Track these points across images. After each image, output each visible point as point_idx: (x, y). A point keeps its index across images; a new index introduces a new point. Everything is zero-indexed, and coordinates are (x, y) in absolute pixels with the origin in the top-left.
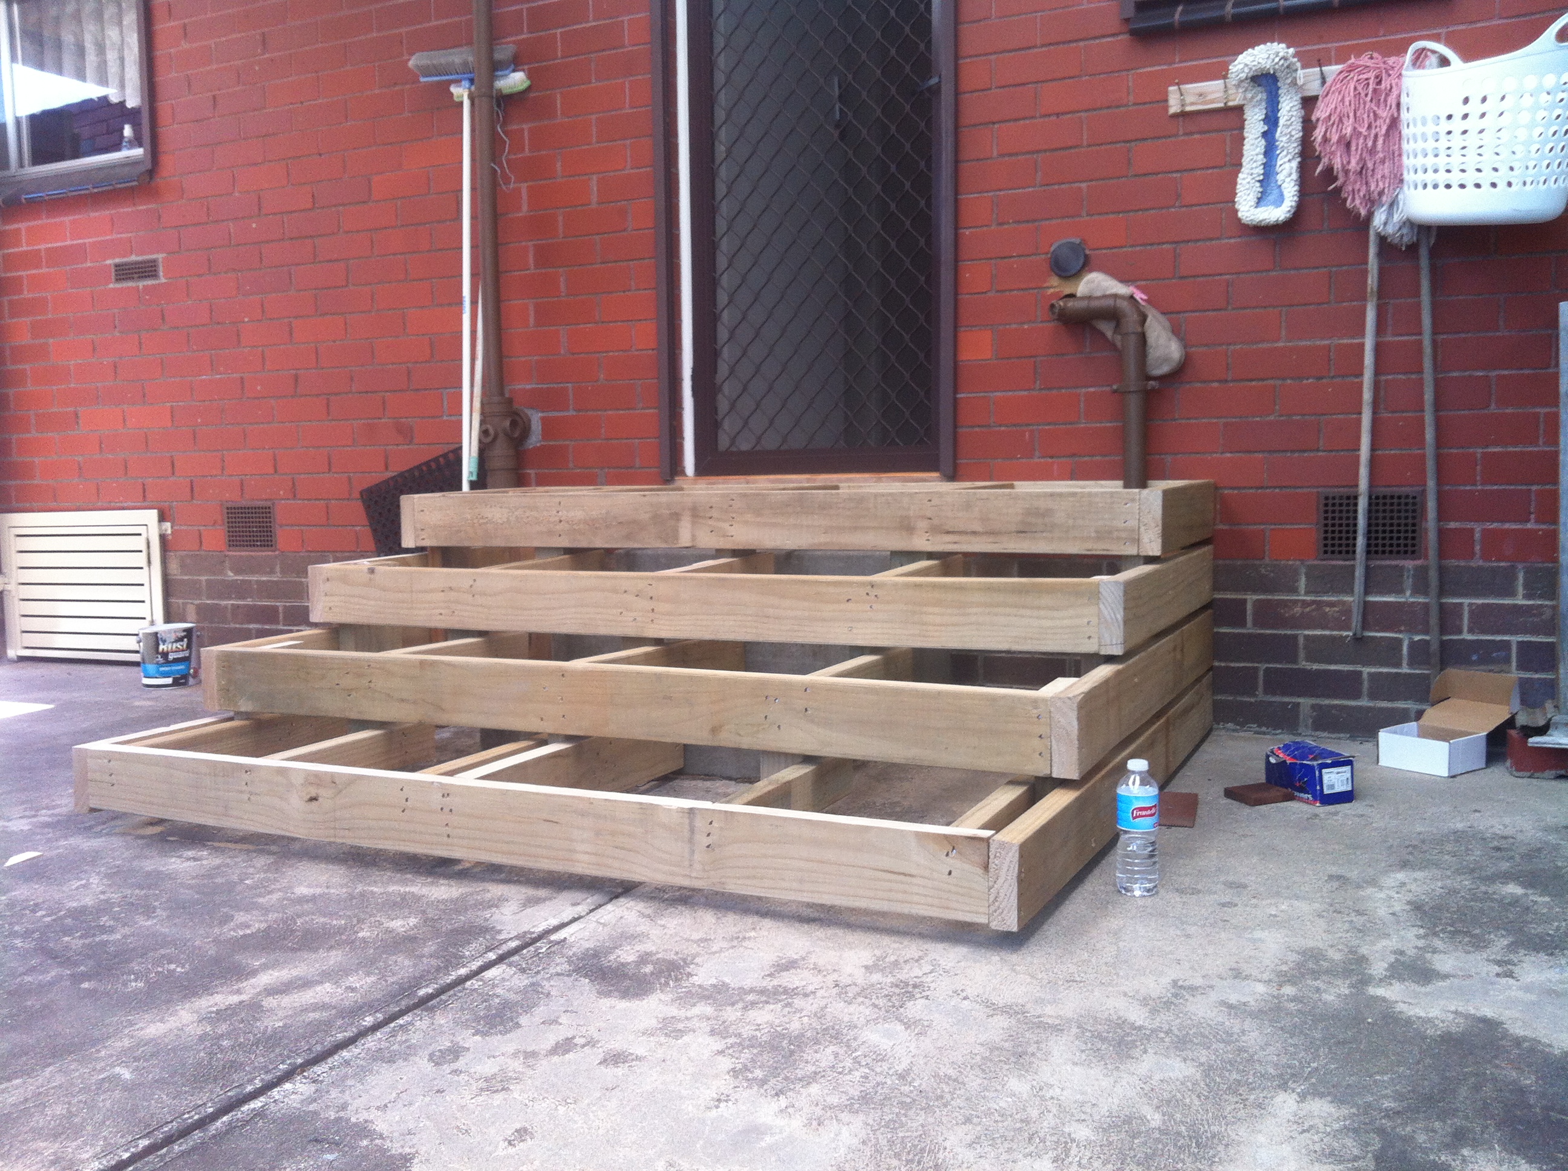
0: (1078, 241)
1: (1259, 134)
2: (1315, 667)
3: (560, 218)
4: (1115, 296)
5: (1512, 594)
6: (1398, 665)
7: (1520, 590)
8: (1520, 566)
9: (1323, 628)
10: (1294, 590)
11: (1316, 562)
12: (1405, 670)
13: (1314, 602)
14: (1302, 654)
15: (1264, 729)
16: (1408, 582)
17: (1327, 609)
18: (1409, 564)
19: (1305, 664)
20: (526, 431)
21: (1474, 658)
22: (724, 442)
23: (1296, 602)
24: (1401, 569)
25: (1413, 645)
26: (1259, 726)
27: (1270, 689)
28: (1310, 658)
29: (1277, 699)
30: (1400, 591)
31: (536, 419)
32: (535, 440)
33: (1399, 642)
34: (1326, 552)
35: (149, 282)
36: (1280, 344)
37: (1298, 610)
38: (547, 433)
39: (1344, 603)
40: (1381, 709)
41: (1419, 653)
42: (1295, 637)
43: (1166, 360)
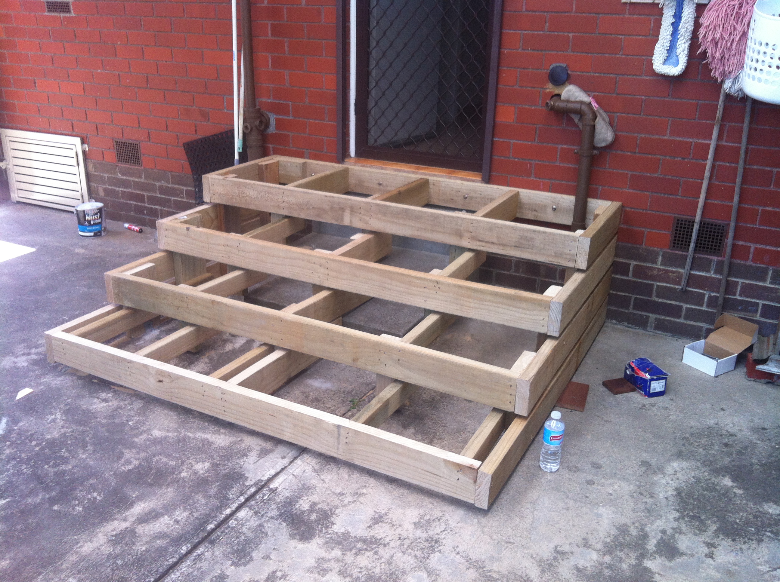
0: (564, 65)
1: (670, 24)
2: (660, 300)
3: (285, 10)
4: (582, 103)
5: (764, 280)
6: (702, 305)
7: (769, 279)
8: (771, 268)
9: (667, 283)
10: (655, 263)
11: (669, 251)
12: (704, 308)
13: (664, 270)
14: (654, 294)
15: (630, 325)
16: (713, 267)
17: (670, 274)
18: (715, 258)
19: (655, 298)
20: (267, 125)
21: (740, 308)
22: (371, 142)
23: (655, 268)
24: (710, 261)
25: (710, 297)
26: (628, 324)
27: (636, 307)
28: (658, 296)
29: (639, 313)
30: (708, 271)
31: (273, 118)
32: (272, 129)
33: (704, 295)
34: (674, 247)
35: (66, 15)
36: (666, 138)
37: (655, 272)
38: (278, 127)
39: (680, 272)
40: (690, 325)
41: (712, 302)
42: (652, 285)
43: (604, 140)
